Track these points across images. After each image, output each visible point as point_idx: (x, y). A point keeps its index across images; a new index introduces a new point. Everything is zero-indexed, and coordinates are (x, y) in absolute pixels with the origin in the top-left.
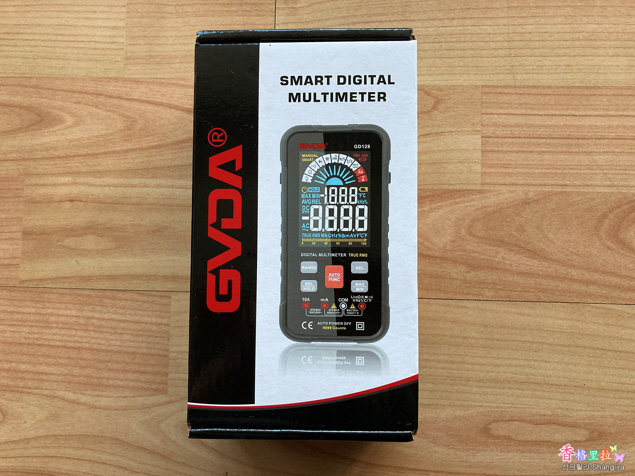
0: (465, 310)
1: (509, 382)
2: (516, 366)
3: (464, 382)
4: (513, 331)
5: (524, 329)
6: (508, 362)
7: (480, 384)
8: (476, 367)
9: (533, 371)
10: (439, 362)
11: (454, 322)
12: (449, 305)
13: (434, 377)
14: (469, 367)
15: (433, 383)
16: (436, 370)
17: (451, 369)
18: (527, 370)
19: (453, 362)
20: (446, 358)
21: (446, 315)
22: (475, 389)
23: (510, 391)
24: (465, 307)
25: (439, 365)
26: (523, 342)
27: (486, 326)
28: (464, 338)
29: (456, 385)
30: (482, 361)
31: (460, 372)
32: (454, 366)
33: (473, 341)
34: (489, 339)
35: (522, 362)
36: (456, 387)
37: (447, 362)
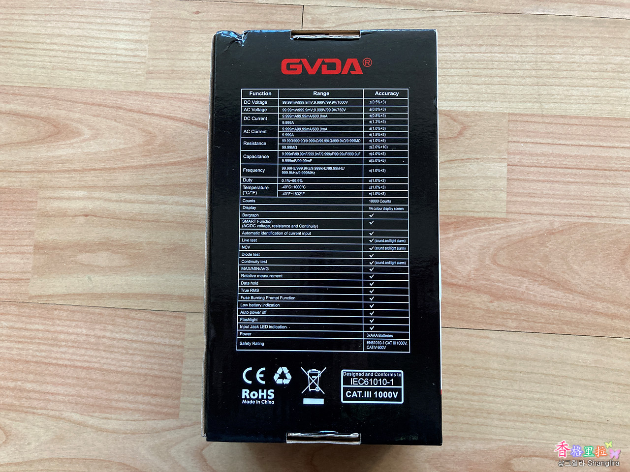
0: (488, 341)
1: (531, 416)
2: (538, 399)
3: (485, 415)
4: (536, 363)
5: (548, 362)
6: (531, 395)
7: (502, 417)
8: (498, 400)
9: (556, 405)
10: (459, 393)
11: (476, 352)
12: (471, 335)
13: (454, 408)
14: (491, 399)
15: (453, 415)
16: (456, 401)
17: (471, 400)
18: (550, 404)
19: (474, 394)
20: (466, 389)
21: (468, 345)
22: (496, 422)
23: (532, 425)
24: (488, 338)
25: (459, 396)
26: (546, 375)
27: (508, 358)
28: (487, 369)
29: (477, 417)
30: (503, 393)
31: (480, 404)
32: (476, 398)
33: (495, 373)
34: (511, 371)
35: (545, 397)
36: (477, 420)
37: (468, 393)
